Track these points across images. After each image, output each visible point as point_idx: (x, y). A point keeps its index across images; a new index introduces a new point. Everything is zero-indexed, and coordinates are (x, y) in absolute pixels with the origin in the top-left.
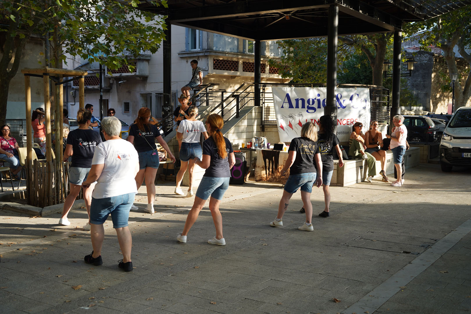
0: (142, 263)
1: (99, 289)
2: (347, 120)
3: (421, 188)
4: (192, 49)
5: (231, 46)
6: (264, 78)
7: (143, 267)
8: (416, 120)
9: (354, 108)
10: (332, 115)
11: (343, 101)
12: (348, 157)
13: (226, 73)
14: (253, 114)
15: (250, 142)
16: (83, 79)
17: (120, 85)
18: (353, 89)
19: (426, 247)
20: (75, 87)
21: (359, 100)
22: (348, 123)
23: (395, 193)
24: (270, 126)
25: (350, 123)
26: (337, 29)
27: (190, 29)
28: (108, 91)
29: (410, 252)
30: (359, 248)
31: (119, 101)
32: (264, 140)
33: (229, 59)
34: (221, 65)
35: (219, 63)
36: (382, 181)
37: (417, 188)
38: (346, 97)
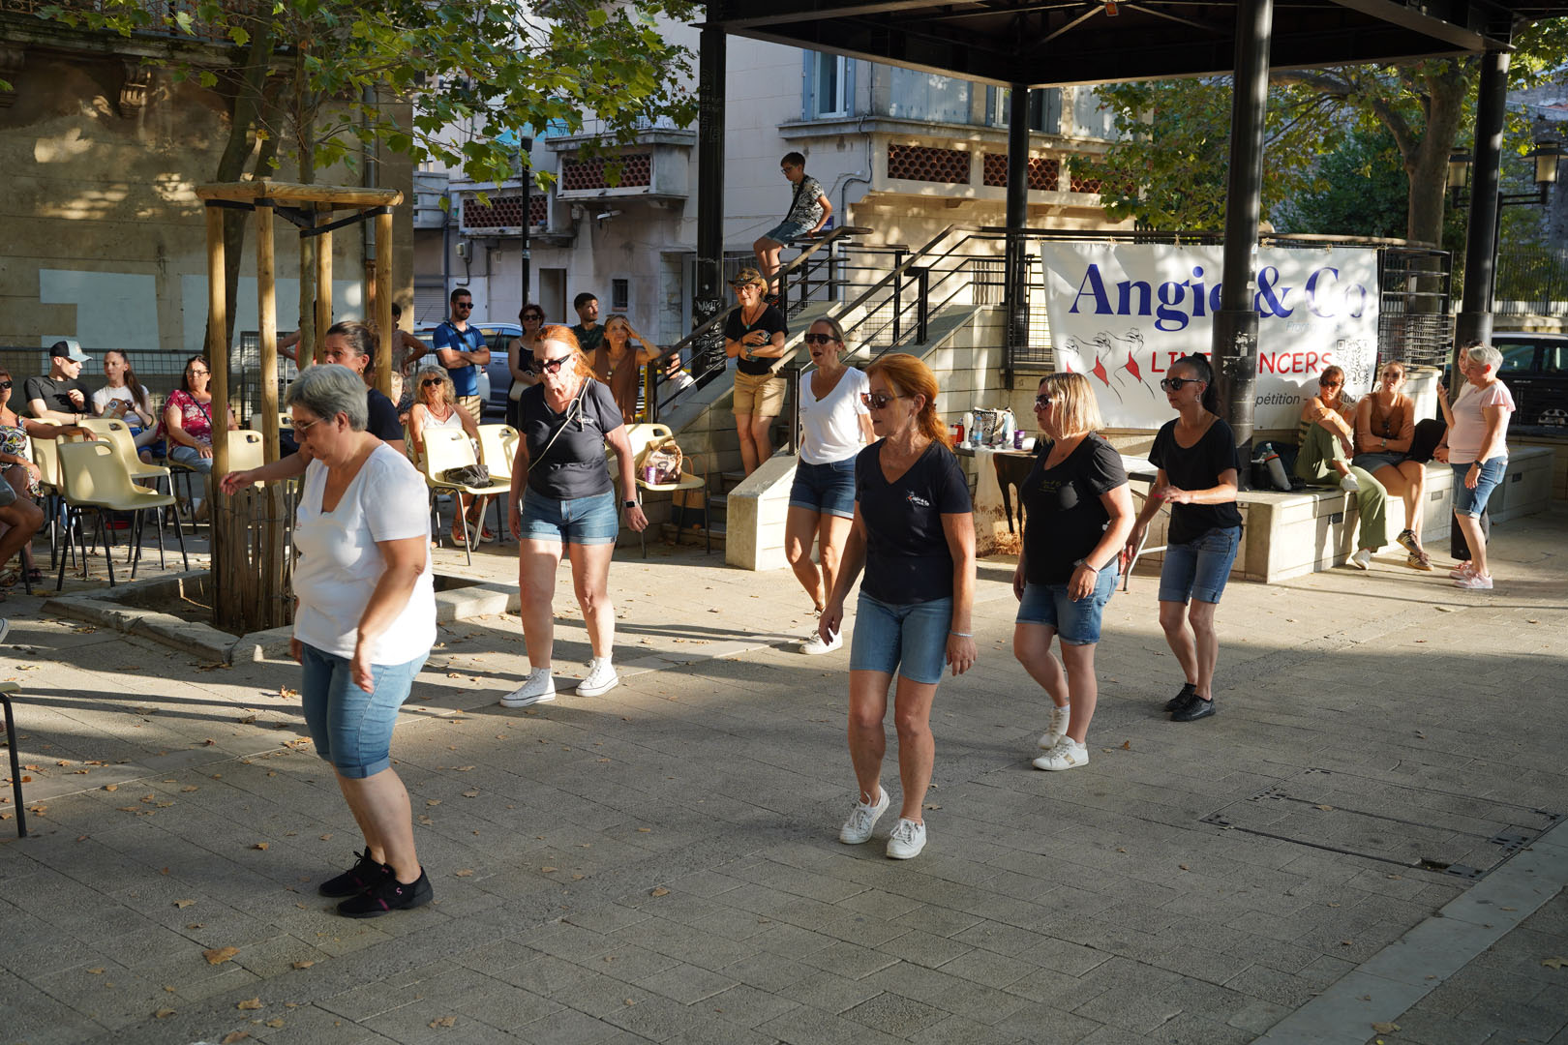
0: (481, 864)
1: (293, 967)
2: (1295, 355)
3: (1540, 597)
4: (822, 111)
5: (947, 106)
6: (1052, 206)
7: (478, 880)
8: (1558, 350)
9: (1319, 315)
10: (1240, 340)
11: (1282, 292)
12: (1291, 481)
13: (928, 190)
14: (977, 332)
15: (957, 426)
16: (388, 218)
17: (601, 226)
18: (1319, 251)
19: (1511, 843)
20: (469, 231)
21: (1341, 288)
22: (1298, 367)
23: (1444, 614)
24: (1031, 373)
25: (1303, 366)
26: (1265, 48)
27: (818, 55)
28: (565, 242)
29: (1446, 866)
30: (1262, 838)
31: (599, 273)
32: (1003, 420)
33: (941, 146)
34: (912, 164)
35: (907, 156)
36: (1409, 564)
37: (1528, 596)
38: (1293, 278)
